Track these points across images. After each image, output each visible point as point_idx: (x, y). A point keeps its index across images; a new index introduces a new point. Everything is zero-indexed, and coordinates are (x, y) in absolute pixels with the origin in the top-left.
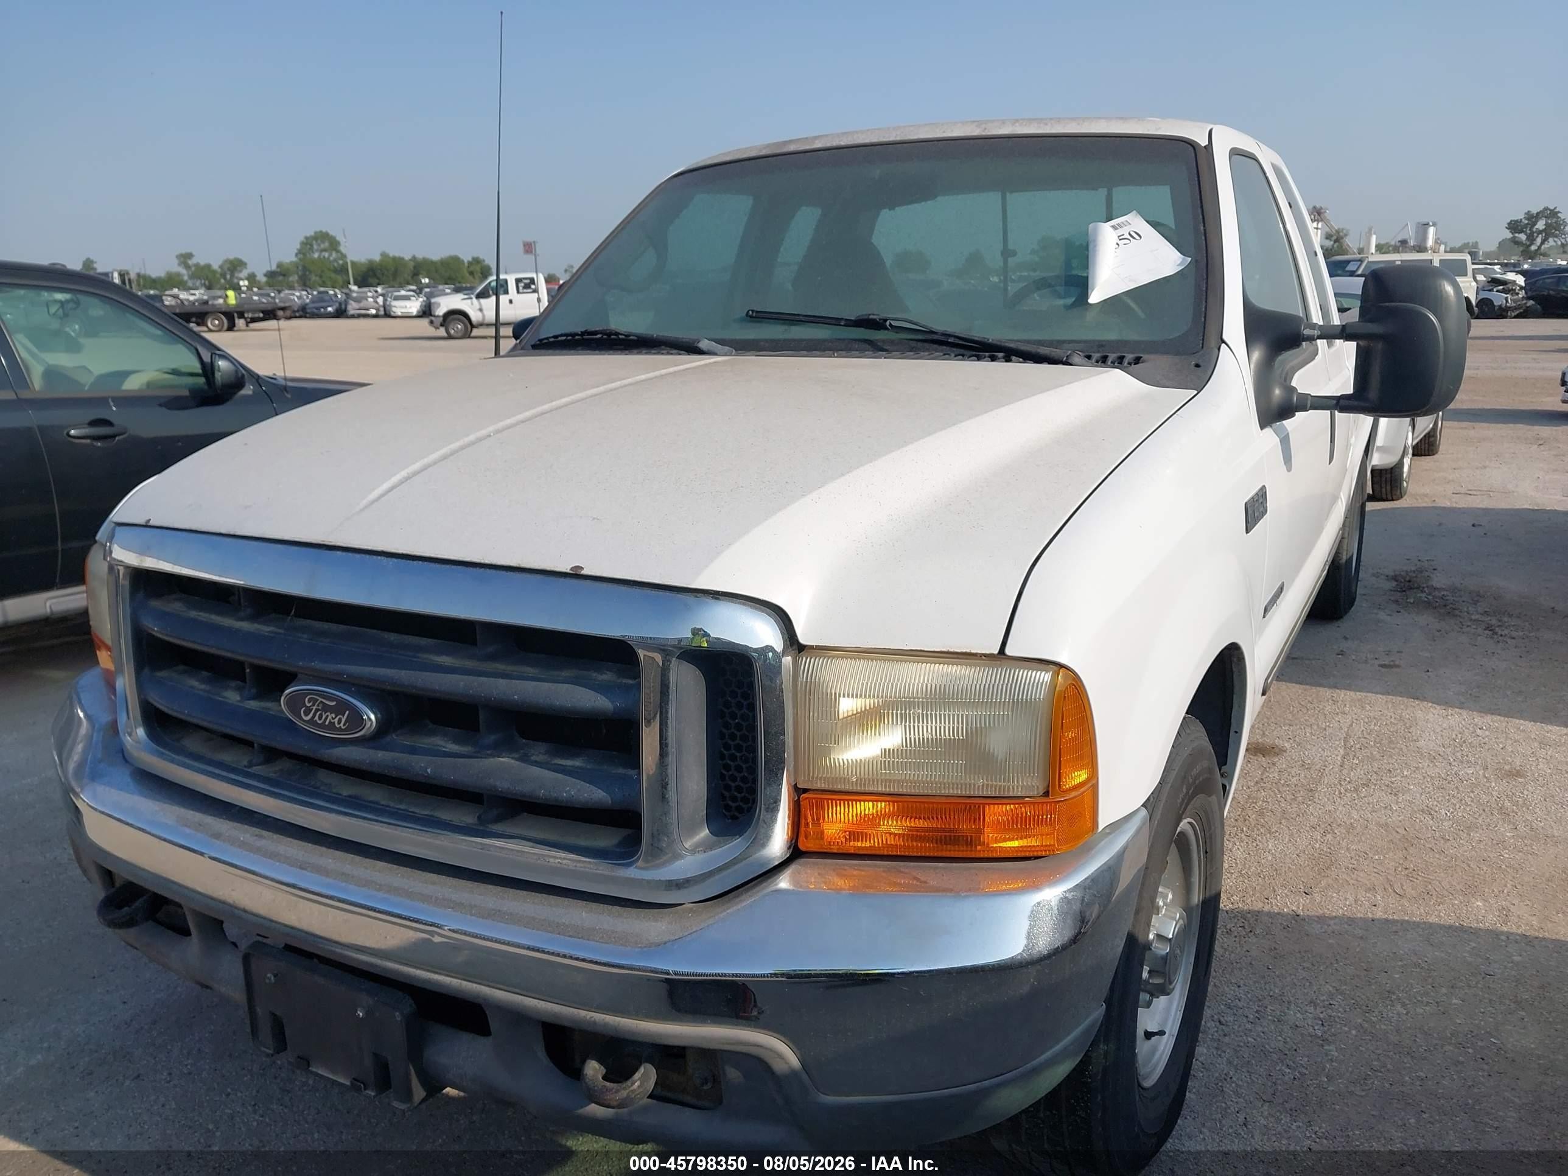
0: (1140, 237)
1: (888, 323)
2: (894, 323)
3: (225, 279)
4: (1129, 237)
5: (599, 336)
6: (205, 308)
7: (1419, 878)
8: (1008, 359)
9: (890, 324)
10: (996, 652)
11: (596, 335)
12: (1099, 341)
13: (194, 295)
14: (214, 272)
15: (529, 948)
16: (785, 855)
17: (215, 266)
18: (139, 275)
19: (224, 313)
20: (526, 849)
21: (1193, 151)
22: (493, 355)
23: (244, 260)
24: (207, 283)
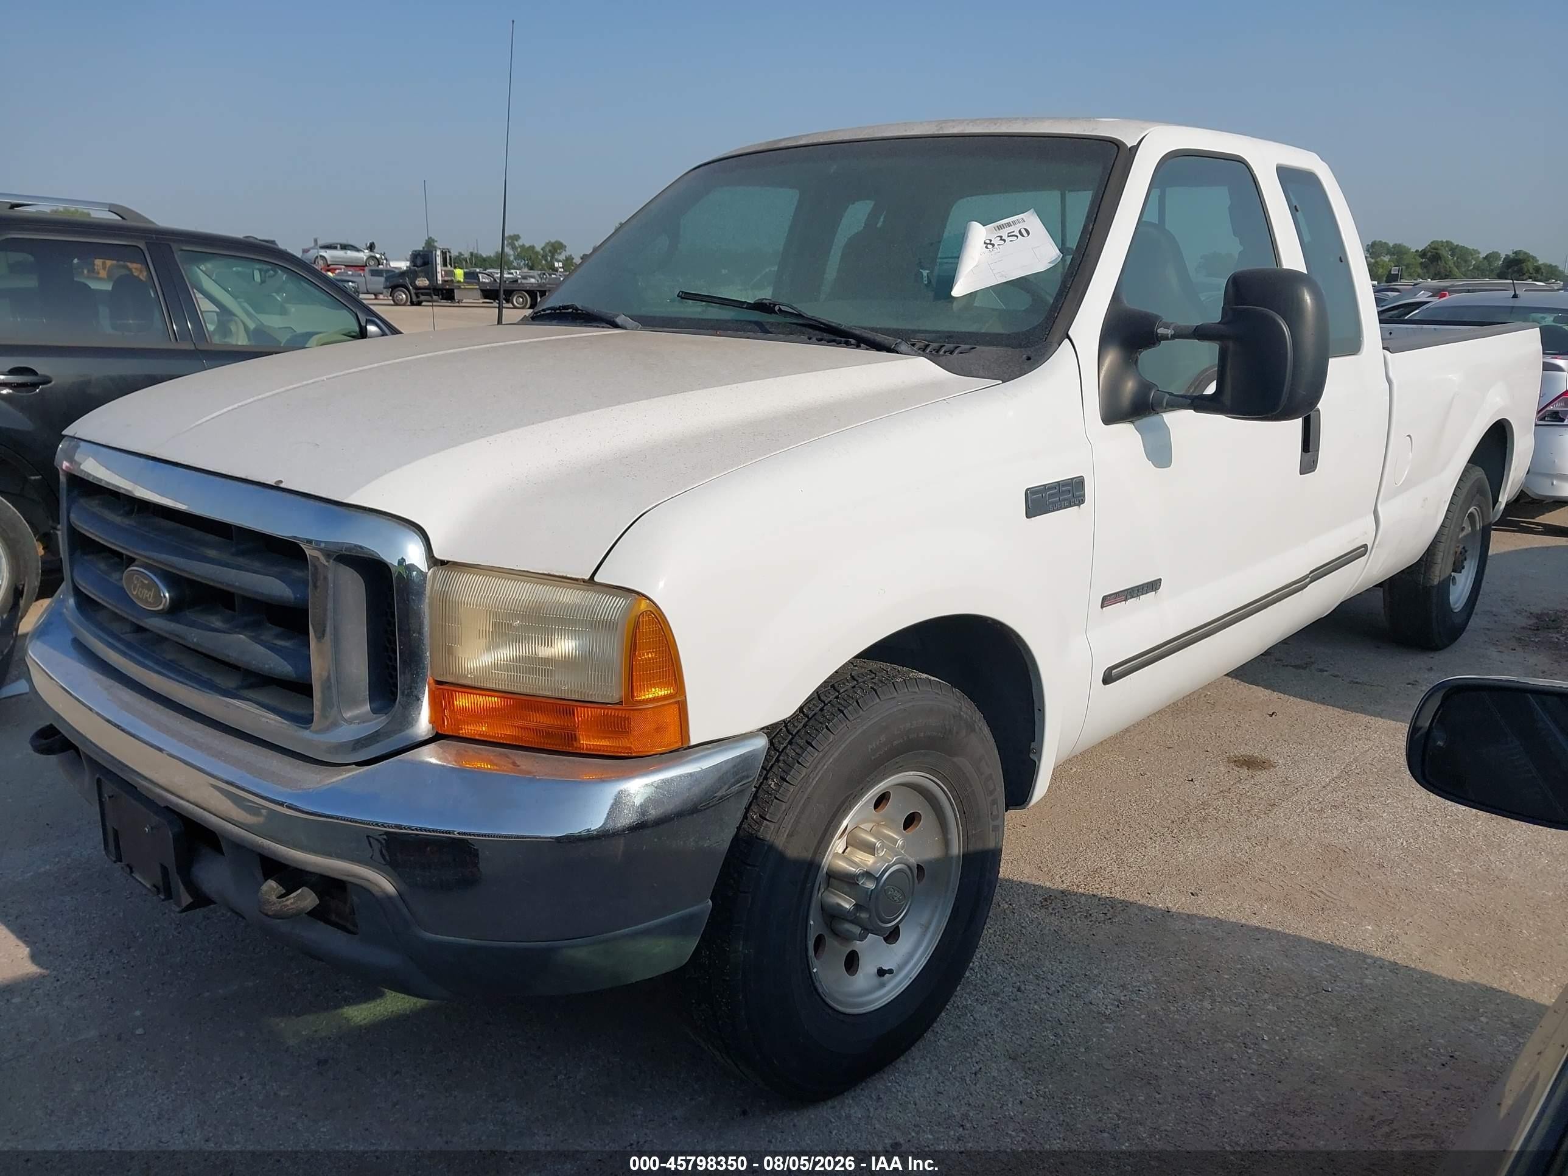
0: (1028, 234)
1: (777, 308)
2: (783, 308)
3: (546, 260)
4: (1019, 235)
5: (570, 310)
6: (514, 286)
7: (1322, 896)
8: (858, 346)
9: (780, 309)
10: (587, 577)
11: (567, 309)
12: (949, 332)
13: (512, 274)
14: (537, 253)
15: (228, 783)
16: (426, 735)
17: (538, 248)
18: (472, 254)
19: (527, 291)
20: (253, 710)
21: (1116, 151)
22: (496, 323)
23: (565, 243)
24: (530, 264)
